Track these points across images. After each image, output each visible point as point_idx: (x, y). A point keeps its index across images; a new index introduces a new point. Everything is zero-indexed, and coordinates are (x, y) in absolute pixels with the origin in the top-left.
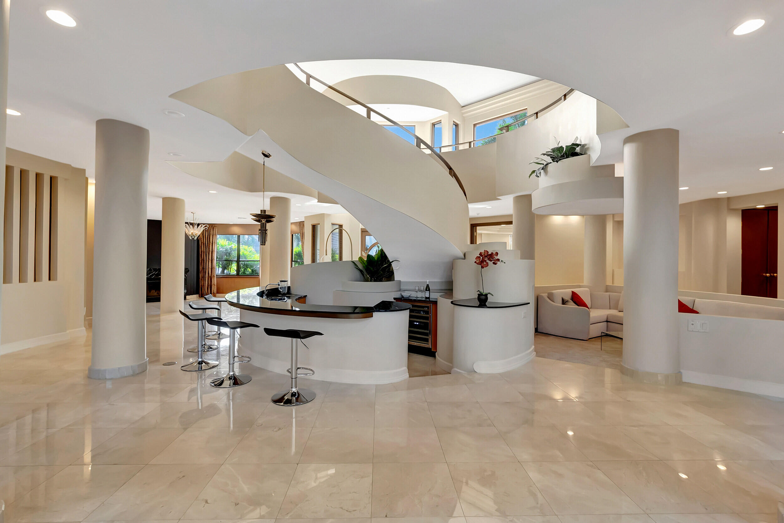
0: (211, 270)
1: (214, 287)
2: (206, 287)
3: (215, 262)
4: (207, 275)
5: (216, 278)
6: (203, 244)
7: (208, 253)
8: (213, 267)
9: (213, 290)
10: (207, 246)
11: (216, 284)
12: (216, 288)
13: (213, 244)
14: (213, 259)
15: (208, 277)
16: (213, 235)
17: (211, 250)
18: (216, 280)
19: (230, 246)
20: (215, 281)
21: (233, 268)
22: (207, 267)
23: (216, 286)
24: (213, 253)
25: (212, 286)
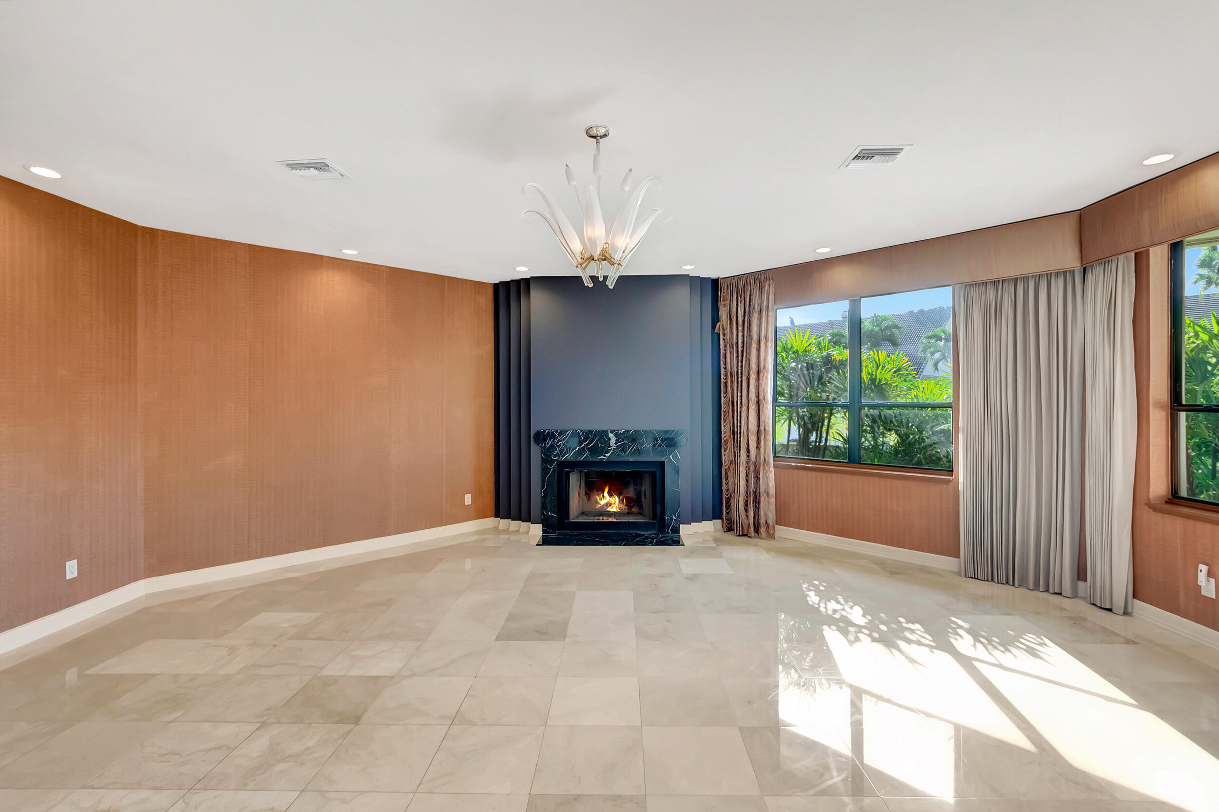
0: (755, 439)
1: (769, 502)
2: (741, 499)
3: (768, 407)
4: (745, 456)
5: (772, 469)
6: (732, 346)
7: (744, 378)
8: (762, 428)
9: (765, 515)
10: (742, 351)
11: (772, 491)
12: (773, 507)
13: (762, 344)
14: (761, 397)
15: (747, 463)
16: (760, 312)
17: (754, 366)
18: (772, 476)
19: (824, 354)
20: (769, 478)
21: (835, 427)
22: (744, 428)
23: (773, 500)
24: (761, 375)
25: (762, 499)
